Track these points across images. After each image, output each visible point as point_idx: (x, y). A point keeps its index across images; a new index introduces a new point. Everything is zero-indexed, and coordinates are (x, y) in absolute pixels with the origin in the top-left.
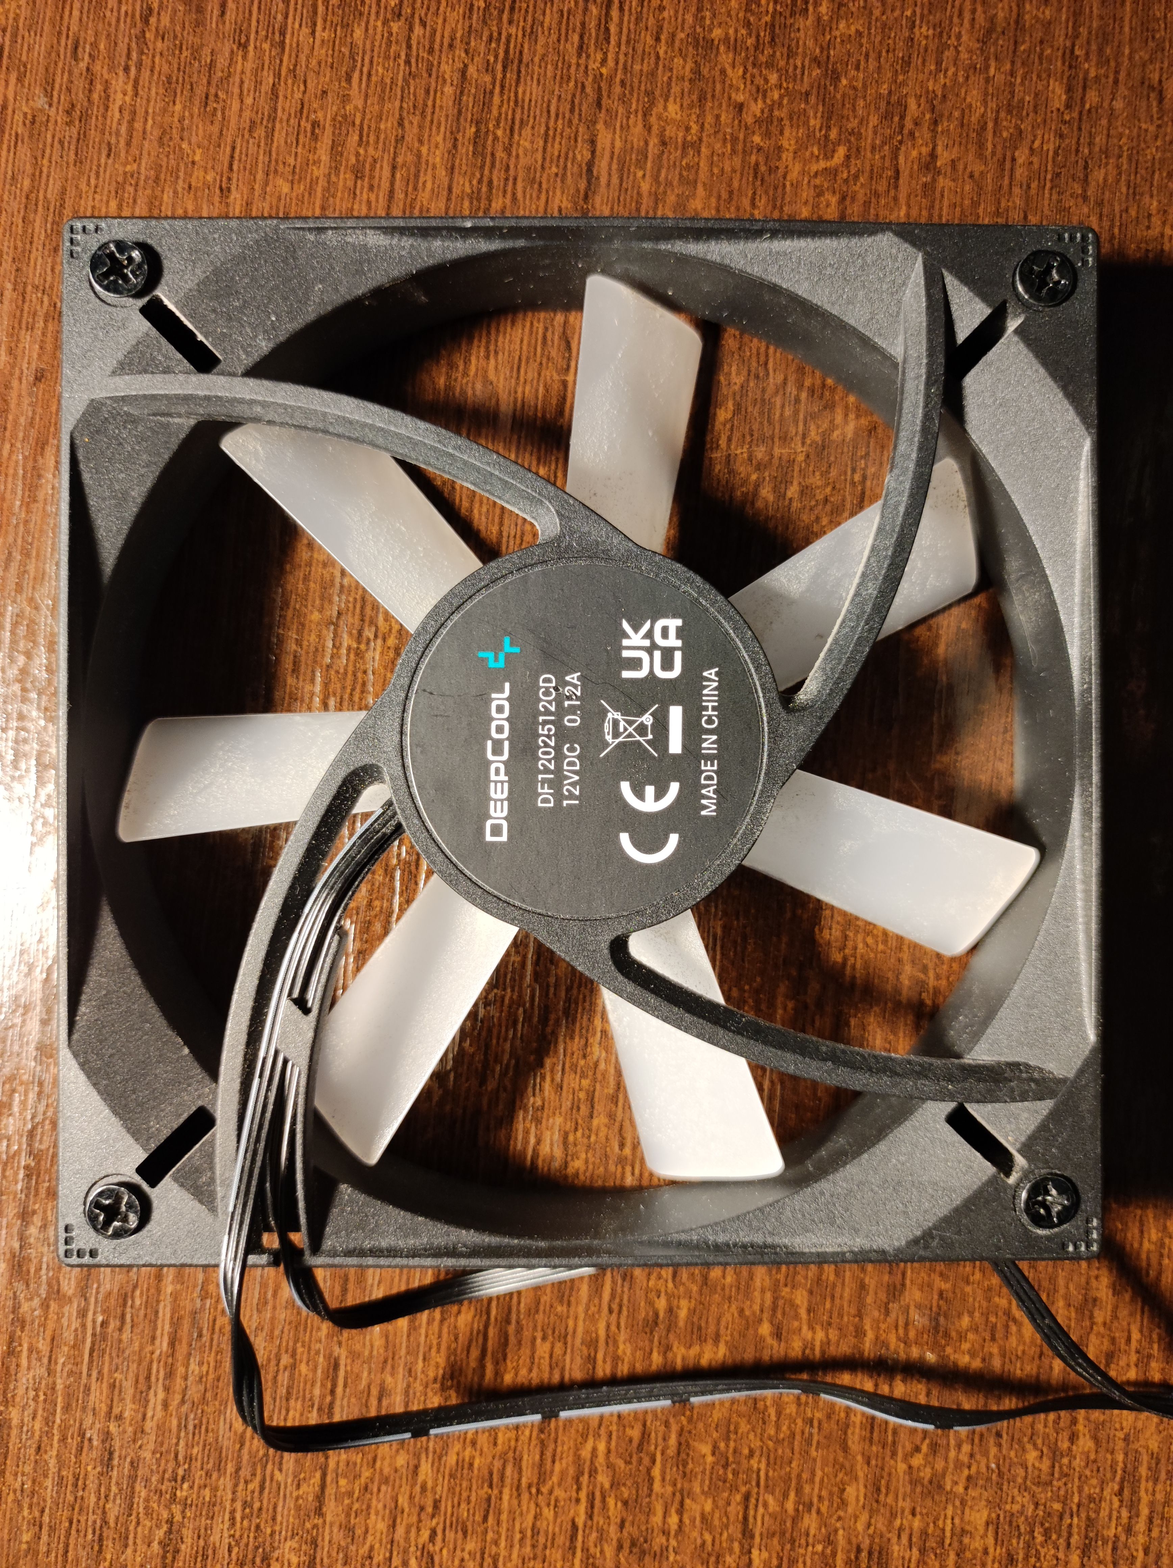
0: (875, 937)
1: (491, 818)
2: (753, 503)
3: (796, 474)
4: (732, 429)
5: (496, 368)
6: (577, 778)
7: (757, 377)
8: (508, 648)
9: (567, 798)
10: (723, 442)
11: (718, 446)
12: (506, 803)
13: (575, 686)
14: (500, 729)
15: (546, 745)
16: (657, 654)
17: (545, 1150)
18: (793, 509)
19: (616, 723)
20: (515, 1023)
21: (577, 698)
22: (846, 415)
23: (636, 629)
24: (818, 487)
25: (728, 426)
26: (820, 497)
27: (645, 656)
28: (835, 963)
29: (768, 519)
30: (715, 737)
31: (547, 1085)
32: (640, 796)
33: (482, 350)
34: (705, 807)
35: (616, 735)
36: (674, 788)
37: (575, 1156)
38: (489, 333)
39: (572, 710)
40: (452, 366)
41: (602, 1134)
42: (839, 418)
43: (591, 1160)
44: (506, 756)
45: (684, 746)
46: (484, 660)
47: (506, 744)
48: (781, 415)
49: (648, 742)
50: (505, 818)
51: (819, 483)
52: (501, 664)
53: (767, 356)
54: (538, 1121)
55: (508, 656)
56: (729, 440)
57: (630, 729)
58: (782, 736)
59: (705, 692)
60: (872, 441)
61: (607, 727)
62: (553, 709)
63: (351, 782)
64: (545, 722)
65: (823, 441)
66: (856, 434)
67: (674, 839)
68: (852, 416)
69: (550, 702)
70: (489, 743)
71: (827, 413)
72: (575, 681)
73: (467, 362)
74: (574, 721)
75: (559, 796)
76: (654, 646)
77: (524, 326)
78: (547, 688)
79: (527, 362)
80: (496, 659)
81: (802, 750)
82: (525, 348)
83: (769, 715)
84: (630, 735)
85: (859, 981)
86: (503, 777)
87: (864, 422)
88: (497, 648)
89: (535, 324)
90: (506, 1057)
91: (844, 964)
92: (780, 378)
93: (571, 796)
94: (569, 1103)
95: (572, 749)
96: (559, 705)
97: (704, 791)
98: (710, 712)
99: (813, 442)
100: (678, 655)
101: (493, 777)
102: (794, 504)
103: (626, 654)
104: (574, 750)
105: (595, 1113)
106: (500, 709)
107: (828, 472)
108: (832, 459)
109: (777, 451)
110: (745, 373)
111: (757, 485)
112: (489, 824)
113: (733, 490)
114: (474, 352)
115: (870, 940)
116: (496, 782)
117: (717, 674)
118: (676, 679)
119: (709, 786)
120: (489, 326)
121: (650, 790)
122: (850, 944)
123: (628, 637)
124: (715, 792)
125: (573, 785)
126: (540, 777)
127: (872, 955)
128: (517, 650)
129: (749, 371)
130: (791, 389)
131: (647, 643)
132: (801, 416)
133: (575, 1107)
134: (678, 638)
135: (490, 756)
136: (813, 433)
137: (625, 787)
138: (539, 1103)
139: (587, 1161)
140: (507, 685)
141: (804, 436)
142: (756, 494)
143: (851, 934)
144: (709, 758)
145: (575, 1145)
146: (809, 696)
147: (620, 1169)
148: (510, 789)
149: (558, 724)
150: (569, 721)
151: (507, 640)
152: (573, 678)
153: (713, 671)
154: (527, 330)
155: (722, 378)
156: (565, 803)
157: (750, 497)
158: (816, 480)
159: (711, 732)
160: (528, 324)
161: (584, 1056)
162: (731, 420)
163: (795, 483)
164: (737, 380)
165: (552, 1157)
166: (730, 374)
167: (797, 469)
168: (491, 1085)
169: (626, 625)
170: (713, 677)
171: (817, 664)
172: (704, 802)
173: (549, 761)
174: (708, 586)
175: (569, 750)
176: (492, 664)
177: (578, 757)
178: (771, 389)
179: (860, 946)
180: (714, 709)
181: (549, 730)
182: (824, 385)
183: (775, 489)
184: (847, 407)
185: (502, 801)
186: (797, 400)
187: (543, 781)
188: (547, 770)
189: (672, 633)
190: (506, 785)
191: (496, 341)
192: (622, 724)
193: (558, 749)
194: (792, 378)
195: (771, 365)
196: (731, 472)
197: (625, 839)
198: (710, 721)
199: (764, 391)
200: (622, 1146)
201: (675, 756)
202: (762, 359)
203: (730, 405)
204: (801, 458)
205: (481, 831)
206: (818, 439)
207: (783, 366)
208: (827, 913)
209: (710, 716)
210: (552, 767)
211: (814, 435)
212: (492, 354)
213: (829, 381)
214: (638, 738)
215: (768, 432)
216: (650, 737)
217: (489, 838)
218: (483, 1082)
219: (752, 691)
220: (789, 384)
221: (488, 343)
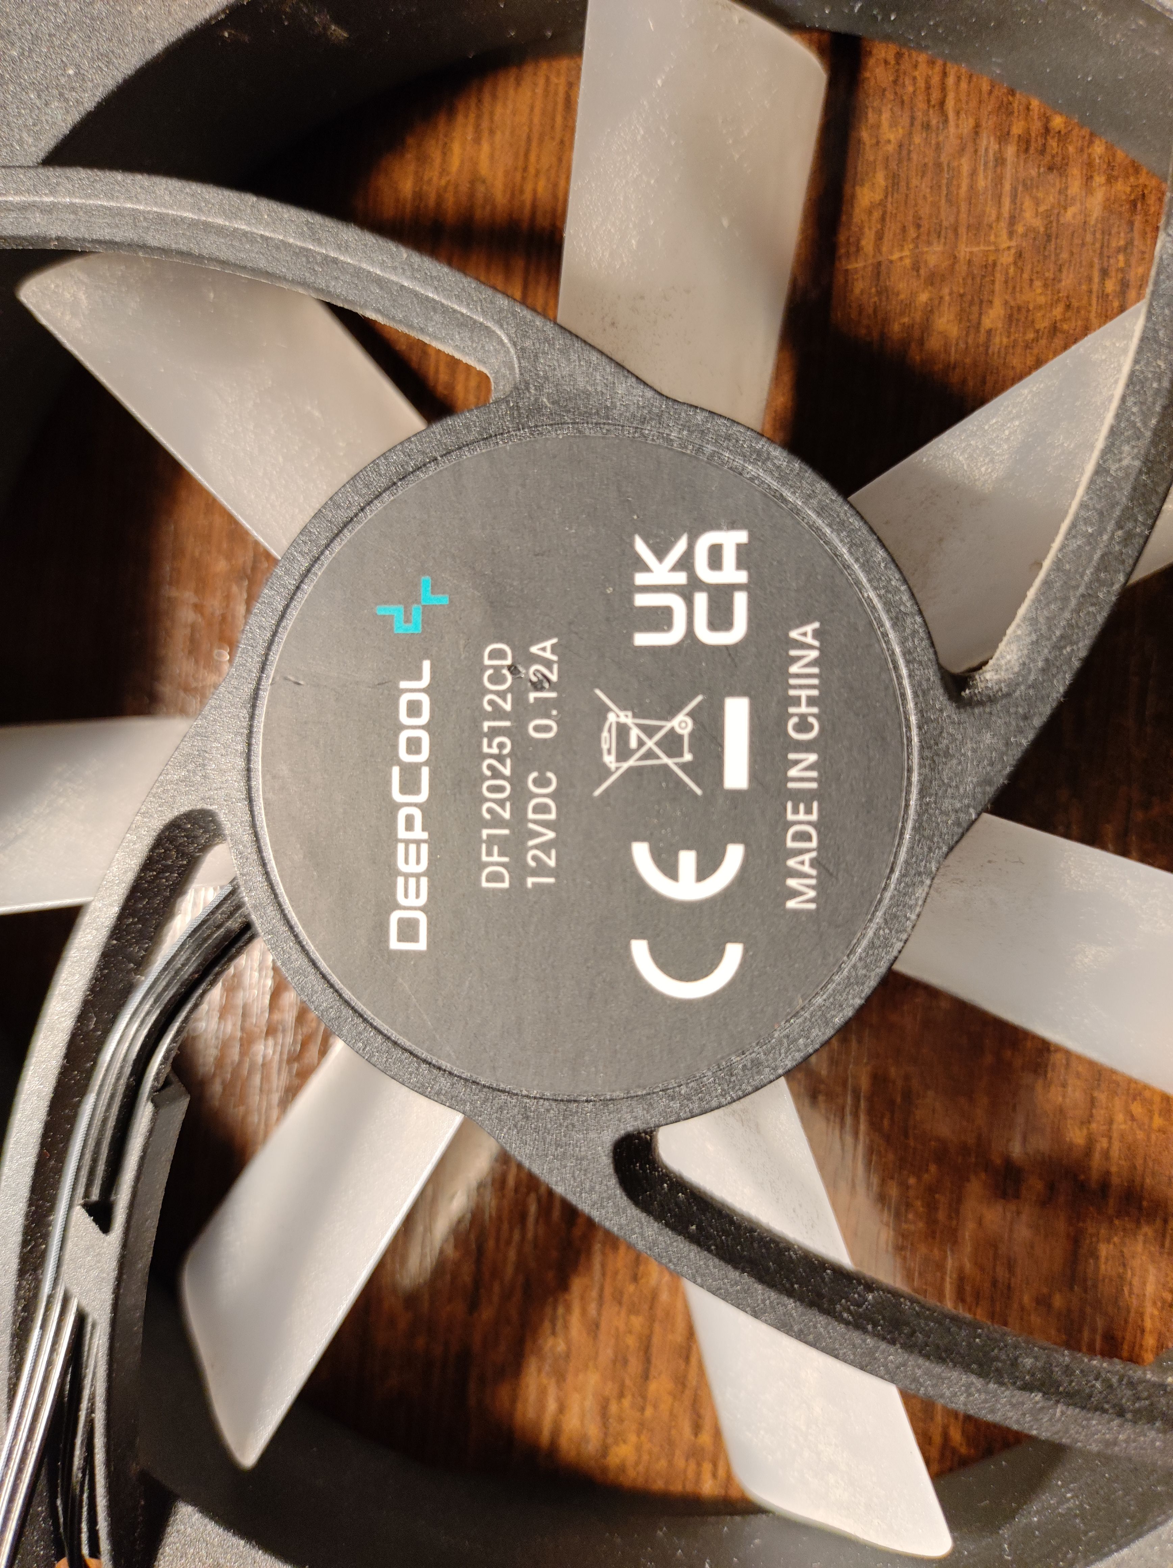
0: (1147, 1103)
1: (398, 907)
2: (921, 342)
3: (998, 286)
4: (883, 219)
5: (492, 156)
6: (551, 835)
7: (927, 126)
8: (428, 597)
9: (534, 873)
10: (868, 243)
11: (859, 249)
12: (424, 881)
13: (548, 664)
14: (414, 746)
15: (496, 774)
16: (701, 600)
17: (572, 1423)
18: (994, 348)
19: (623, 731)
20: (523, 1216)
21: (553, 687)
22: (1090, 178)
23: (660, 553)
24: (1040, 307)
25: (876, 215)
26: (1043, 324)
27: (676, 603)
28: (1071, 1147)
29: (949, 367)
30: (812, 758)
31: (575, 1319)
32: (670, 870)
33: (470, 129)
34: (794, 894)
35: (623, 753)
36: (735, 854)
37: (620, 1438)
38: (480, 102)
39: (542, 709)
40: (423, 160)
41: (664, 1407)
42: (1075, 187)
43: (647, 1446)
44: (423, 796)
45: (753, 776)
46: (387, 621)
47: (425, 772)
48: (972, 187)
49: (684, 767)
50: (422, 909)
51: (1042, 300)
52: (415, 627)
53: (943, 89)
54: (560, 1377)
55: (427, 610)
56: (880, 237)
57: (650, 744)
58: (947, 754)
59: (794, 669)
60: (1138, 219)
61: (608, 740)
62: (508, 707)
63: (171, 840)
64: (495, 732)
65: (1047, 227)
66: (1108, 206)
67: (734, 953)
68: (1099, 179)
69: (502, 695)
70: (396, 771)
71: (1052, 177)
72: (548, 655)
73: (446, 151)
74: (547, 729)
75: (519, 870)
76: (695, 584)
77: (535, 84)
78: (497, 669)
79: (541, 141)
80: (407, 620)
81: (987, 781)
82: (536, 120)
83: (921, 712)
84: (650, 755)
85: (1115, 1180)
86: (419, 833)
87: (1121, 188)
88: (410, 598)
89: (554, 79)
90: (509, 1270)
91: (1088, 1151)
92: (967, 125)
93: (541, 869)
94: (610, 1352)
95: (542, 782)
96: (519, 700)
97: (792, 863)
98: (804, 709)
99: (1030, 230)
100: (741, 601)
101: (402, 833)
102: (997, 340)
103: (641, 600)
104: (545, 783)
105: (653, 1372)
106: (414, 709)
107: (1056, 280)
108: (1065, 255)
109: (964, 250)
110: (905, 120)
111: (930, 312)
112: (395, 917)
113: (886, 321)
114: (457, 134)
115: (1137, 1109)
116: (407, 842)
117: (817, 634)
118: (735, 646)
119: (802, 852)
120: (480, 91)
121: (687, 860)
122: (1100, 1114)
123: (646, 568)
124: (814, 863)
125: (545, 847)
126: (485, 833)
127: (1140, 1135)
128: (443, 600)
129: (913, 118)
130: (988, 143)
131: (681, 578)
132: (1007, 187)
133: (620, 1360)
134: (740, 566)
135: (397, 796)
136: (1028, 215)
137: (641, 853)
138: (561, 1347)
139: (638, 1448)
140: (426, 665)
141: (1013, 221)
142: (926, 326)
143: (1102, 1097)
144: (802, 798)
145: (621, 1420)
146: (1003, 675)
147: (692, 1466)
148: (431, 854)
149: (517, 734)
150: (537, 729)
151: (426, 581)
152: (544, 648)
153: (809, 628)
154: (539, 90)
155: (865, 135)
156: (530, 881)
157: (917, 334)
158: (1036, 295)
159: (806, 747)
160: (541, 81)
161: (635, 1278)
162: (882, 204)
163: (997, 302)
164: (891, 135)
165: (584, 1438)
166: (878, 126)
167: (999, 277)
168: (487, 1313)
169: (641, 547)
170: (809, 640)
171: (1022, 611)
172: (792, 883)
173: (501, 803)
174: (797, 465)
175: (535, 782)
176: (400, 627)
177: (552, 796)
178: (951, 144)
179: (1120, 1117)
180: (811, 701)
181: (501, 746)
182: (1047, 130)
183: (962, 316)
184: (1090, 165)
185: (418, 876)
186: (1000, 161)
187: (491, 840)
188: (497, 821)
189: (729, 557)
190: (424, 848)
191: (492, 114)
192: (635, 734)
193: (517, 780)
194: (988, 123)
195: (950, 104)
196: (883, 292)
197: (640, 950)
198: (803, 726)
199: (938, 147)
200: (697, 1428)
201: (736, 794)
202: (935, 95)
203: (880, 178)
204: (1007, 259)
205: (382, 928)
206: (1038, 223)
207: (973, 104)
208: (1058, 1058)
209: (803, 717)
210: (507, 815)
211: (1030, 218)
212: (486, 134)
213: (1058, 122)
214: (665, 760)
215: (947, 217)
216: (688, 757)
217: (395, 944)
218: (473, 1305)
219: (887, 664)
220: (984, 135)
221: (479, 117)
